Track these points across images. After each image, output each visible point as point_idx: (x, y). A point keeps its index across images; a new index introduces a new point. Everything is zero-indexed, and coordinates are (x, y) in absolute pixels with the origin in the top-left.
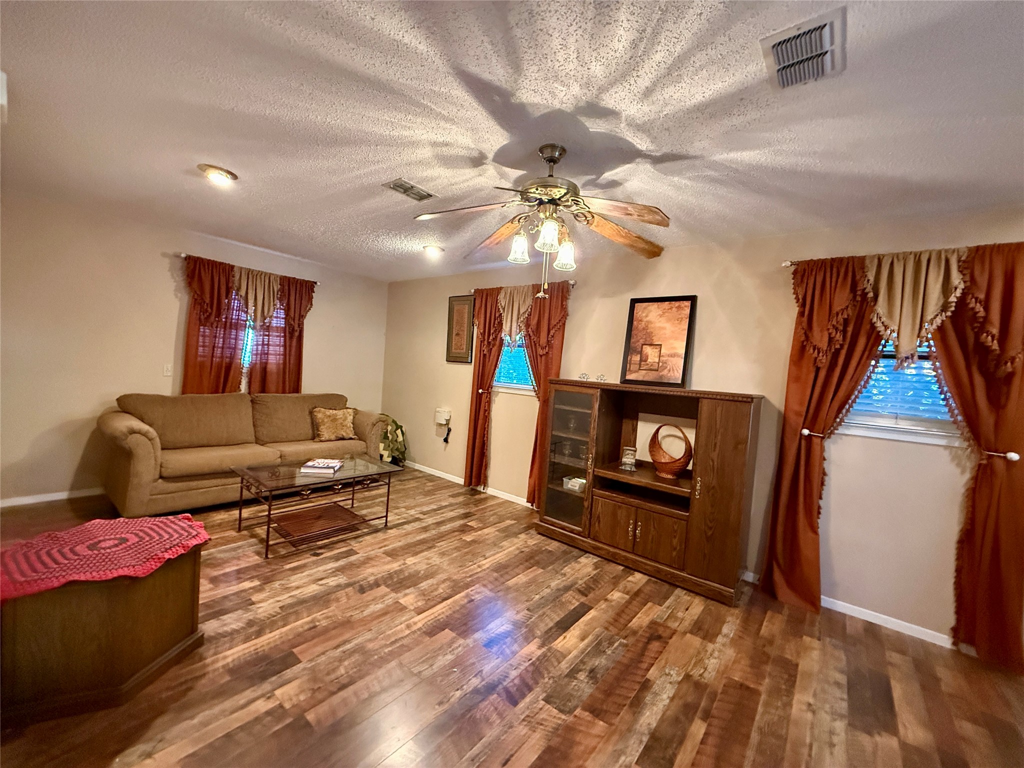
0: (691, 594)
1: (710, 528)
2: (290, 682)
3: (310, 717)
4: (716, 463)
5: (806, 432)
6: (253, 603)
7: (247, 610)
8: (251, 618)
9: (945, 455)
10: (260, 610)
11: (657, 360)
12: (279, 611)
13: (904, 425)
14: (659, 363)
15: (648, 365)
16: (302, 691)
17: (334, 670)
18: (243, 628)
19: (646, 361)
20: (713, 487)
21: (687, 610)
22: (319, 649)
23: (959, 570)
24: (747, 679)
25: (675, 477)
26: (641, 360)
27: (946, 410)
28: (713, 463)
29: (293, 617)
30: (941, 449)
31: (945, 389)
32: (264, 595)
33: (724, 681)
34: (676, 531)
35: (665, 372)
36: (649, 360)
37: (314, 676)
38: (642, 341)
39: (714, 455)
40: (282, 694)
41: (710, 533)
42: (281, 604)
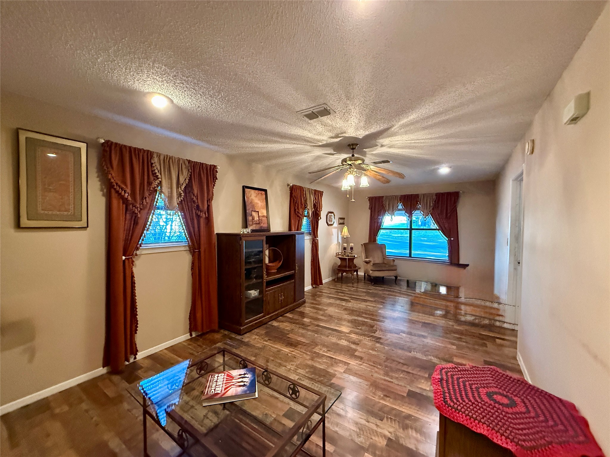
2: (421, 388)
3: (427, 376)
6: (389, 439)
7: (397, 437)
8: (401, 430)
9: (309, 241)
10: (391, 430)
11: (258, 219)
12: (385, 419)
14: (259, 220)
15: (255, 221)
16: (421, 382)
17: (403, 378)
18: (412, 428)
19: (254, 220)
22: (398, 387)
23: (311, 269)
25: (277, 270)
26: (252, 219)
29: (386, 409)
32: (377, 439)
35: (262, 225)
36: (255, 219)
37: (411, 382)
38: (251, 210)
40: (428, 387)
42: (379, 422)
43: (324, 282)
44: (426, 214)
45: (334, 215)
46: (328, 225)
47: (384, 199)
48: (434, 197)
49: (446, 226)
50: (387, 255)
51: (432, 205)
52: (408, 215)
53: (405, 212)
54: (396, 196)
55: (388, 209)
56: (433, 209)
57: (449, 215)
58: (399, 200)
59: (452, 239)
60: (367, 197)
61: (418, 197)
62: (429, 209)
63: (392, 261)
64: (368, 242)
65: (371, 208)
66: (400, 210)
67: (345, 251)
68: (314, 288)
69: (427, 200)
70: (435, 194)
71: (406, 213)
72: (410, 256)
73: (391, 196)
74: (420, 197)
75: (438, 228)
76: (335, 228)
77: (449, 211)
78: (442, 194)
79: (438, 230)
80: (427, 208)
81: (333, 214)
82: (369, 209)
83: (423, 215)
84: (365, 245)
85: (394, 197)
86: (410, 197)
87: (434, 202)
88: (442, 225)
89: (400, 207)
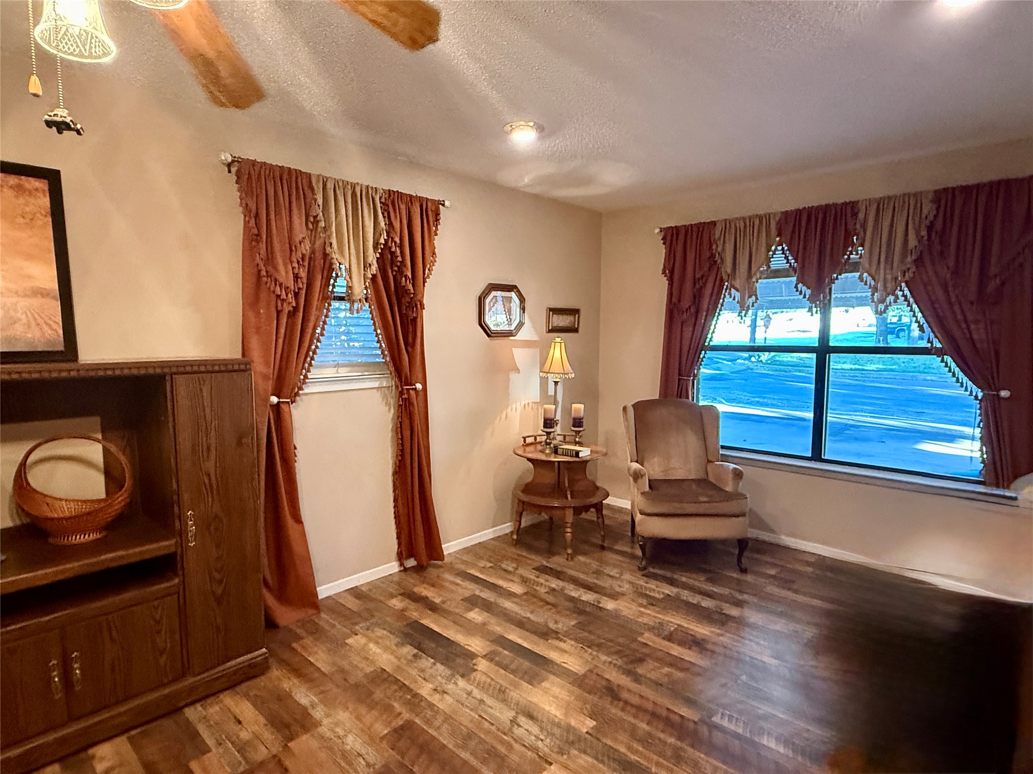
0: (209, 701)
1: (220, 582)
4: (213, 477)
5: (274, 399)
9: (377, 395)
13: (343, 372)
20: (216, 516)
21: (240, 722)
23: (395, 500)
24: (390, 722)
25: (104, 533)
27: (379, 352)
28: (210, 480)
30: (375, 391)
31: (379, 331)
33: (384, 744)
34: (158, 622)
35: (17, 329)
39: (210, 465)
41: (219, 591)
43: (450, 547)
44: (885, 287)
45: (522, 299)
46: (489, 336)
47: (717, 236)
48: (928, 208)
49: (979, 334)
50: (723, 447)
51: (913, 242)
52: (808, 292)
53: (798, 281)
54: (763, 218)
55: (729, 271)
56: (919, 262)
57: (992, 286)
58: (773, 231)
59: (1004, 394)
60: (657, 230)
61: (855, 215)
62: (902, 261)
63: (731, 476)
64: (657, 397)
65: (670, 271)
66: (777, 274)
67: (548, 434)
68: (406, 570)
69: (892, 226)
70: (930, 196)
71: (800, 286)
72: (817, 455)
73: (744, 219)
74: (861, 216)
75: (939, 345)
76: (528, 344)
77: (993, 270)
78: (966, 190)
79: (939, 353)
80: (889, 260)
81: (513, 295)
82: (664, 272)
83: (875, 289)
84: (641, 408)
85: (757, 222)
86: (821, 216)
87: (924, 233)
88: (957, 334)
89: (779, 261)
